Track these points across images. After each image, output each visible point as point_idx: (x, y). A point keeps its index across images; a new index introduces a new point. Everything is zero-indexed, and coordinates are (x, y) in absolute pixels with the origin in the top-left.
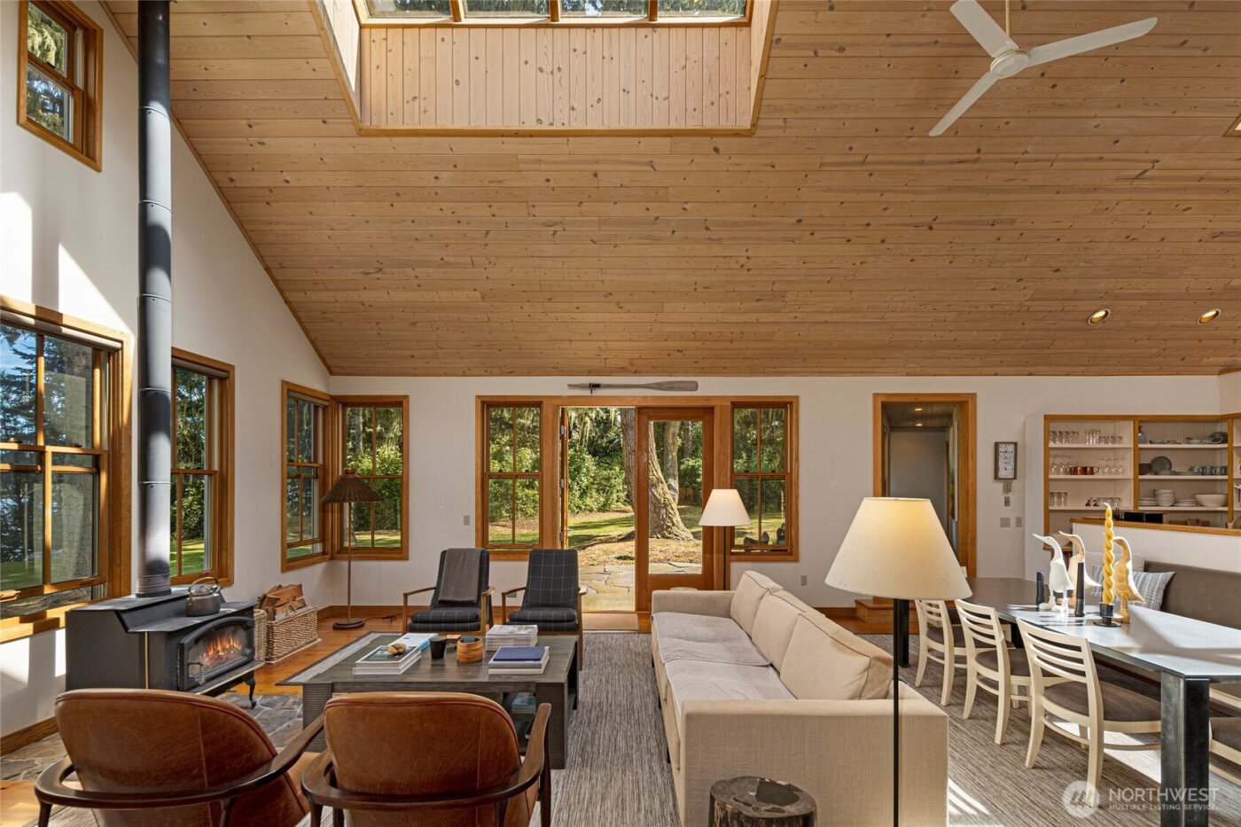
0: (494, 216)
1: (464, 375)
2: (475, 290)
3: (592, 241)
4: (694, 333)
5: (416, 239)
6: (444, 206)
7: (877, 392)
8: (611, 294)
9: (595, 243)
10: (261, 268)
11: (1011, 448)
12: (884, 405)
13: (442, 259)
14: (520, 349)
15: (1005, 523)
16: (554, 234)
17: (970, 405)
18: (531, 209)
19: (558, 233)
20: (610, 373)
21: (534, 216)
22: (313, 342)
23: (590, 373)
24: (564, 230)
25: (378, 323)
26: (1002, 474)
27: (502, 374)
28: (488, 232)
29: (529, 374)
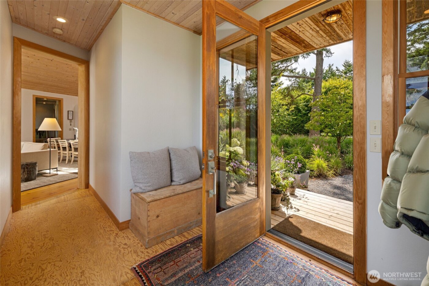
7: (34, 94)
11: (72, 112)
12: (36, 98)
15: (70, 129)
17: (62, 101)
26: (70, 118)
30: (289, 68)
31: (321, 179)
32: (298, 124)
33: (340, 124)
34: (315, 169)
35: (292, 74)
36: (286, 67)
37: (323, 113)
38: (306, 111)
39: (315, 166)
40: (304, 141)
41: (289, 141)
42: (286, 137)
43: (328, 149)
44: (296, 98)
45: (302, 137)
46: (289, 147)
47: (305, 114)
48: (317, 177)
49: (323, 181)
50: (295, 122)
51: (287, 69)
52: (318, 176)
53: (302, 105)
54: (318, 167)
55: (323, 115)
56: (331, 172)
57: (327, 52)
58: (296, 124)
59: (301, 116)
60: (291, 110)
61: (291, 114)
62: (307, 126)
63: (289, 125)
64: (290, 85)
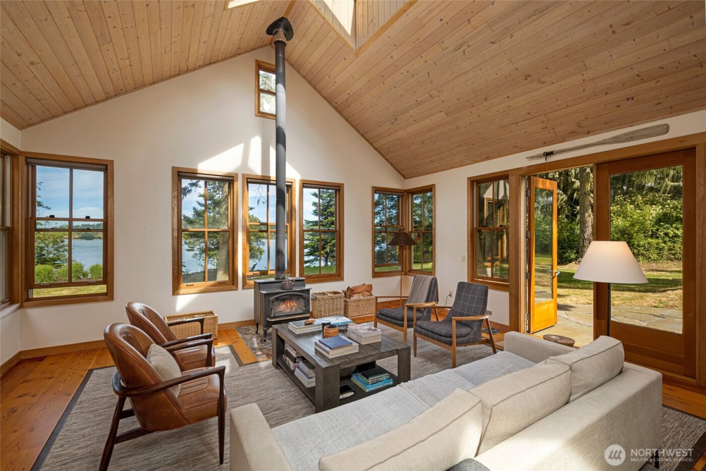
0: (426, 62)
1: (461, 166)
2: (440, 112)
3: (491, 43)
4: (638, 75)
5: (401, 96)
6: (402, 70)
8: (529, 76)
9: (494, 43)
10: (359, 136)
13: (417, 101)
14: (485, 140)
16: (464, 53)
18: (442, 45)
19: (466, 52)
20: (563, 140)
21: (446, 48)
22: (391, 164)
23: (545, 144)
24: (469, 46)
25: (409, 148)
27: (482, 160)
28: (429, 73)
29: (499, 156)
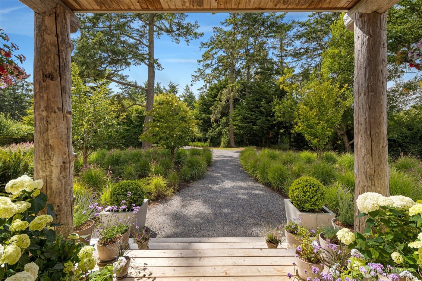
30: (120, 73)
31: (160, 202)
32: (130, 136)
33: (175, 135)
34: (152, 191)
35: (123, 81)
36: (115, 71)
37: (158, 124)
38: (139, 122)
39: (153, 186)
40: (137, 155)
41: (119, 157)
42: (115, 152)
43: (164, 163)
44: (128, 108)
45: (136, 151)
46: (119, 164)
47: (137, 126)
48: (155, 200)
49: (162, 205)
50: (127, 134)
51: (117, 74)
52: (156, 198)
53: (133, 116)
54: (156, 187)
55: (158, 126)
56: (170, 190)
57: (158, 66)
58: (128, 136)
59: (133, 127)
60: (122, 118)
61: (122, 123)
62: (142, 138)
63: (120, 137)
64: (120, 93)
